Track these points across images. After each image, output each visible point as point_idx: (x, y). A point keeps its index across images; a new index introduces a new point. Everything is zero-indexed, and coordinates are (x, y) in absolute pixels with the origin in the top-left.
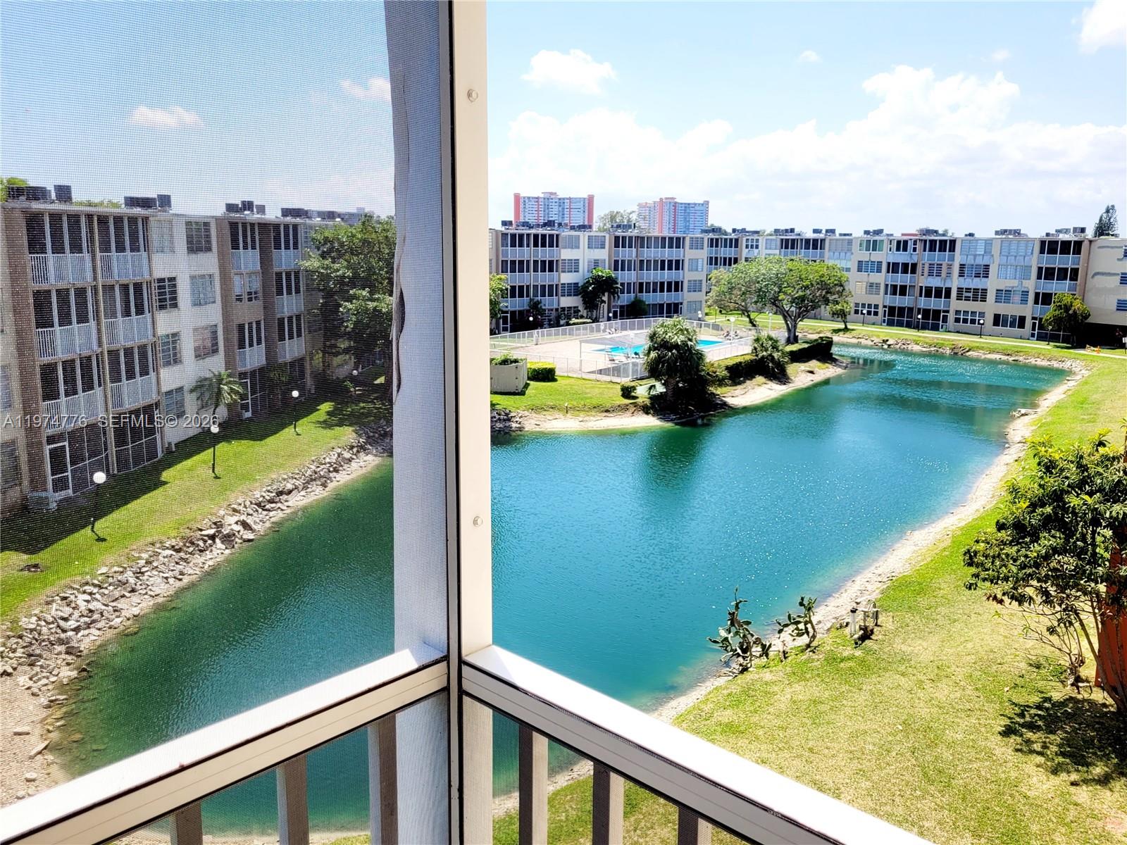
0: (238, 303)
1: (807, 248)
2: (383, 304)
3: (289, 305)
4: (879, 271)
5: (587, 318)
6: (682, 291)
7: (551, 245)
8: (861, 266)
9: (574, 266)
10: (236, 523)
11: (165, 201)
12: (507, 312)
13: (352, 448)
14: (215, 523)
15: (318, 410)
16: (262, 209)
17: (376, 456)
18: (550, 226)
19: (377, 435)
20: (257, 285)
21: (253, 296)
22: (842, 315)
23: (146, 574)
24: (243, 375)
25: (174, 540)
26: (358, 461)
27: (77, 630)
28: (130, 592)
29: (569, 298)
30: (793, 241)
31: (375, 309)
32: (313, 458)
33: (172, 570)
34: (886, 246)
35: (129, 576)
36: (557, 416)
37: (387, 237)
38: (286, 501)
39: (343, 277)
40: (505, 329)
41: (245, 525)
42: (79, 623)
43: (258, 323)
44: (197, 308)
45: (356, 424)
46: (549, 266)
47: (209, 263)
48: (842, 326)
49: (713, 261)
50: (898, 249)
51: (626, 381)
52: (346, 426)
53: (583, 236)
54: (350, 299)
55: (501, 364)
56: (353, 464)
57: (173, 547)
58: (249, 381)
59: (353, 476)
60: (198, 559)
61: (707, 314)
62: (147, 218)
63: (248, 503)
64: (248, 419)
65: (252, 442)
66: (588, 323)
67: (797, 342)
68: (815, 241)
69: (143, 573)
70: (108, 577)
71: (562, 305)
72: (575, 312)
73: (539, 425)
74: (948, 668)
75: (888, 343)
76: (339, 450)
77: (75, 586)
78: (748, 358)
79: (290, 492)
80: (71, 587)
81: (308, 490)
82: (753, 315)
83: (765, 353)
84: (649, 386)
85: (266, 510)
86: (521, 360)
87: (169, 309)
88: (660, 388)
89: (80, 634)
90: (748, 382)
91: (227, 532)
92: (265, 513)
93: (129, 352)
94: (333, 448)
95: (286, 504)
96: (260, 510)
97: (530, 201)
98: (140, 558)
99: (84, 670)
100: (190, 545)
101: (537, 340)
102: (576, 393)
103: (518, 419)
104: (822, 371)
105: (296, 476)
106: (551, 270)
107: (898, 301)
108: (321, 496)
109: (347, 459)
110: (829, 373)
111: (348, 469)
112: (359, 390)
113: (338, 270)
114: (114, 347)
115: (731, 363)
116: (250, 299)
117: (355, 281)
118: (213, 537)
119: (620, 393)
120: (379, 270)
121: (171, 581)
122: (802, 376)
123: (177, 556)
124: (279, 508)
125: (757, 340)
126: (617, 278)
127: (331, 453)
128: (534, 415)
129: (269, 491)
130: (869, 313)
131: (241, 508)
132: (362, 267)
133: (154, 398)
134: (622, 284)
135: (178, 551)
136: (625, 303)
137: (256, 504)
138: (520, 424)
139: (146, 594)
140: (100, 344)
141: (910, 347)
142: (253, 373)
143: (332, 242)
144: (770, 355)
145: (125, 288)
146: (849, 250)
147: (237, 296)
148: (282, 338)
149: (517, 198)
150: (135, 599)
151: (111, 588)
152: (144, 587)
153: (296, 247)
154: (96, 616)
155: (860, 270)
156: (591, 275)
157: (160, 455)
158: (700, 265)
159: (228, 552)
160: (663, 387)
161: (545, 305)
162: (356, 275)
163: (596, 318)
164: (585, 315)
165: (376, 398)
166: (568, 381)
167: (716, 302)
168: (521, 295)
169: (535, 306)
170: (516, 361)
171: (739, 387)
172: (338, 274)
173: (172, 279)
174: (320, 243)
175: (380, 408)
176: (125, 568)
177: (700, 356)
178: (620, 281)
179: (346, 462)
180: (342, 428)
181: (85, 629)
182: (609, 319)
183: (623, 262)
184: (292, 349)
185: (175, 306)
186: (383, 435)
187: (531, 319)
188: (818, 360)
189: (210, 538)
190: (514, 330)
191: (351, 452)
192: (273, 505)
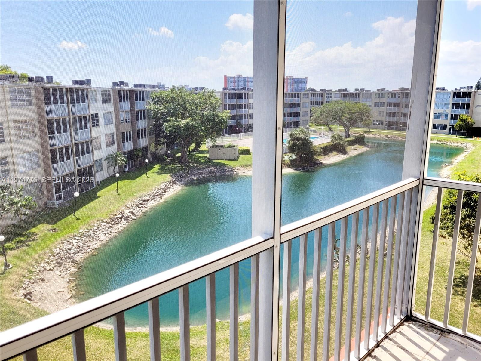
0: (122, 124)
1: (353, 97)
2: (181, 123)
3: (142, 124)
4: (384, 106)
6: (300, 116)
7: (245, 98)
8: (376, 104)
10: (129, 212)
11: (88, 82)
12: (227, 126)
13: (170, 182)
14: (121, 213)
15: (155, 167)
16: (127, 84)
17: (180, 186)
18: (244, 89)
19: (179, 178)
20: (129, 116)
21: (128, 121)
22: (367, 126)
23: (97, 232)
24: (124, 153)
25: (106, 219)
26: (173, 188)
27: (74, 253)
28: (92, 239)
30: (347, 94)
31: (178, 125)
32: (156, 187)
33: (107, 231)
34: (386, 95)
35: (91, 233)
37: (181, 95)
38: (147, 204)
39: (164, 112)
40: (226, 134)
41: (133, 213)
42: (75, 251)
43: (130, 132)
44: (106, 126)
45: (171, 173)
46: (244, 106)
47: (110, 107)
48: (368, 130)
49: (312, 103)
50: (392, 97)
52: (167, 174)
54: (167, 121)
55: (228, 148)
56: (171, 189)
57: (106, 222)
58: (127, 156)
59: (172, 193)
60: (116, 227)
61: (310, 126)
62: (87, 89)
63: (133, 205)
64: (127, 171)
65: (130, 181)
67: (350, 137)
68: (356, 94)
69: (96, 232)
70: (83, 233)
71: (250, 123)
73: (245, 173)
74: (423, 264)
75: (388, 137)
76: (165, 184)
77: (71, 237)
78: (330, 144)
79: (148, 200)
80: (70, 237)
81: (155, 200)
82: (330, 126)
83: (337, 142)
84: (289, 156)
85: (140, 207)
86: (236, 146)
87: (96, 127)
88: (294, 157)
89: (76, 255)
90: (330, 154)
91: (126, 216)
92: (139, 208)
93: (82, 144)
94: (163, 183)
96: (137, 208)
97: (230, 78)
98: (94, 226)
99: (80, 269)
100: (113, 221)
101: (240, 138)
103: (236, 170)
104: (360, 149)
105: (150, 194)
106: (245, 108)
107: (392, 119)
108: (160, 202)
109: (169, 187)
110: (364, 150)
111: (169, 191)
112: (170, 159)
113: (162, 110)
114: (77, 142)
115: (323, 146)
116: (126, 122)
117: (169, 114)
120: (179, 109)
121: (107, 235)
122: (353, 151)
123: (108, 225)
124: (144, 207)
125: (333, 136)
127: (163, 185)
128: (242, 169)
129: (140, 200)
130: (379, 124)
131: (130, 206)
132: (172, 108)
133: (92, 163)
135: (109, 223)
137: (135, 205)
138: (237, 172)
139: (98, 240)
140: (72, 141)
141: (397, 138)
142: (128, 153)
143: (158, 98)
144: (339, 142)
145: (80, 118)
146: (371, 97)
147: (121, 121)
148: (139, 138)
149: (225, 77)
150: (94, 242)
151: (85, 238)
152: (97, 237)
153: (143, 100)
154: (81, 248)
155: (375, 106)
157: (95, 186)
158: (307, 105)
159: (126, 224)
160: (295, 156)
161: (243, 123)
162: (169, 111)
165: (178, 163)
167: (315, 121)
168: (233, 119)
169: (239, 124)
170: (234, 146)
171: (326, 156)
173: (97, 114)
174: (153, 98)
175: (180, 166)
176: (89, 230)
177: (311, 143)
179: (168, 188)
180: (165, 175)
181: (77, 253)
184: (143, 143)
185: (98, 125)
186: (182, 178)
187: (237, 129)
188: (359, 144)
189: (120, 219)
190: (230, 134)
191: (170, 184)
192: (142, 206)
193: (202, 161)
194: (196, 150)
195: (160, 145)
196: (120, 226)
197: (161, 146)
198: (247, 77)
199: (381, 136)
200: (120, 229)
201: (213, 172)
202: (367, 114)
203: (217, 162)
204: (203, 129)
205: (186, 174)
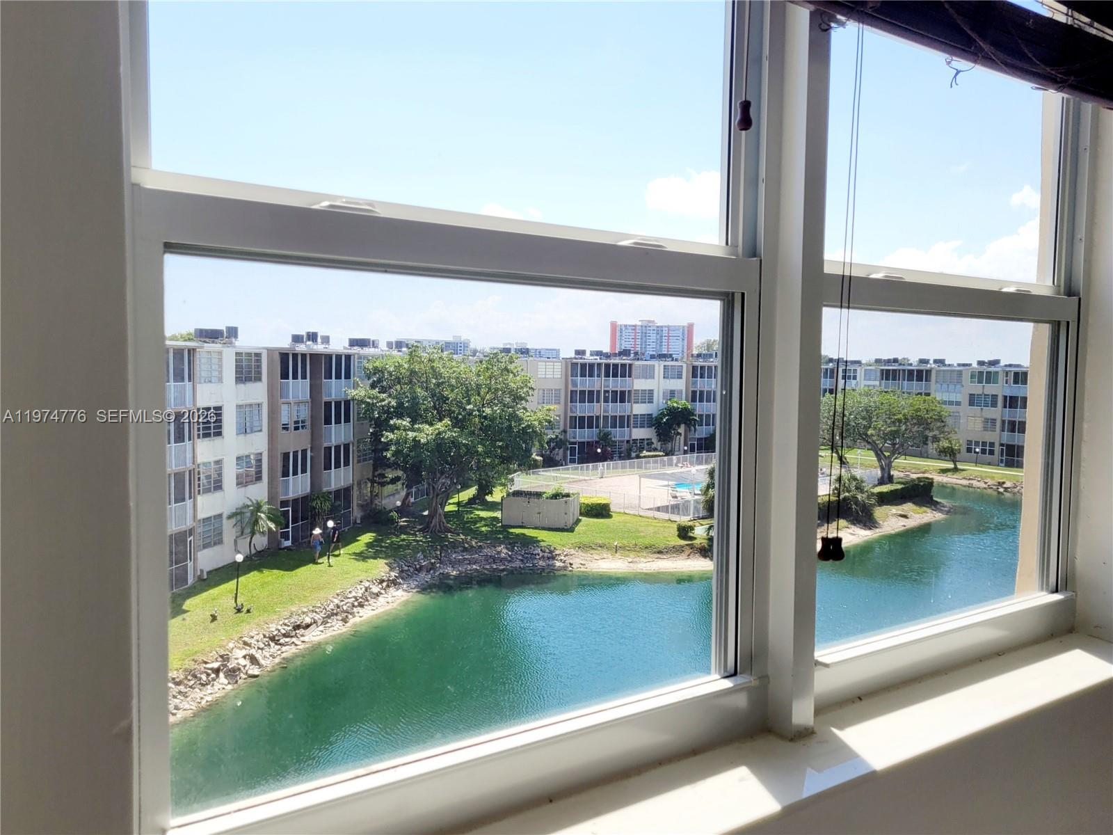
0: (284, 432)
1: (911, 379)
2: (423, 435)
3: (338, 434)
4: (994, 404)
5: (660, 451)
7: (623, 375)
8: (973, 400)
9: (648, 396)
10: (244, 657)
11: (232, 333)
12: (575, 443)
13: (382, 581)
14: (221, 656)
15: (358, 541)
16: (326, 340)
17: (406, 591)
18: (625, 355)
19: (412, 570)
20: (305, 413)
21: (300, 425)
22: (949, 453)
24: (284, 503)
25: (175, 672)
26: (386, 596)
29: (642, 429)
30: (895, 371)
31: (414, 440)
32: (338, 591)
34: (1001, 377)
36: (605, 556)
38: (302, 636)
39: (388, 406)
40: (573, 461)
41: (253, 660)
43: (304, 452)
44: (242, 437)
45: (390, 557)
46: (622, 397)
47: (257, 392)
48: (951, 466)
50: (1016, 382)
51: (684, 520)
52: (380, 558)
53: (659, 366)
54: (393, 429)
55: (552, 498)
56: (381, 599)
58: (290, 509)
59: (381, 610)
60: (197, 693)
62: (194, 350)
64: (287, 548)
65: (282, 572)
66: (659, 456)
67: (890, 483)
68: (920, 372)
71: (634, 437)
72: (648, 444)
73: (584, 565)
75: (1005, 486)
76: (367, 584)
78: (826, 498)
79: (308, 626)
81: (327, 625)
82: (842, 451)
83: (847, 494)
84: (707, 526)
85: (280, 644)
86: (573, 494)
87: (212, 438)
91: (232, 666)
94: (361, 582)
95: (302, 639)
96: (272, 644)
97: (626, 329)
101: (603, 473)
102: (629, 531)
103: (562, 558)
104: (917, 515)
105: (317, 610)
106: (622, 401)
108: (339, 632)
109: (374, 594)
110: (926, 518)
111: (375, 604)
112: (404, 522)
113: (384, 400)
116: (296, 428)
117: (399, 412)
118: (217, 671)
119: (677, 533)
120: (423, 400)
122: (894, 520)
124: (293, 643)
125: (839, 479)
126: (695, 410)
127: (359, 587)
128: (581, 553)
129: (285, 625)
130: (983, 452)
131: (253, 641)
132: (407, 397)
133: (189, 523)
134: (700, 416)
135: (178, 684)
136: (704, 436)
138: (564, 562)
142: (295, 501)
143: (383, 373)
144: (854, 497)
146: (959, 382)
147: (283, 425)
148: (328, 467)
149: (614, 326)
153: (348, 376)
155: (971, 403)
156: (666, 406)
157: (190, 581)
159: (230, 687)
162: (400, 405)
163: (670, 451)
164: (659, 448)
165: (419, 531)
166: (623, 518)
168: (590, 427)
169: (605, 439)
170: (568, 495)
172: (383, 403)
173: (218, 408)
174: (370, 372)
175: (421, 541)
178: (697, 412)
179: (373, 596)
180: (376, 561)
182: (685, 452)
183: (701, 392)
184: (338, 478)
185: (219, 434)
186: (420, 570)
187: (599, 450)
188: (914, 503)
189: (213, 672)
190: (582, 461)
191: (380, 586)
192: (287, 640)
193: (483, 529)
194: (478, 500)
195: (383, 484)
196: (209, 691)
197: (390, 488)
198: (665, 327)
199: (986, 483)
200: (204, 702)
201: (502, 560)
202: (939, 424)
203: (517, 535)
204: (480, 449)
205: (433, 561)
